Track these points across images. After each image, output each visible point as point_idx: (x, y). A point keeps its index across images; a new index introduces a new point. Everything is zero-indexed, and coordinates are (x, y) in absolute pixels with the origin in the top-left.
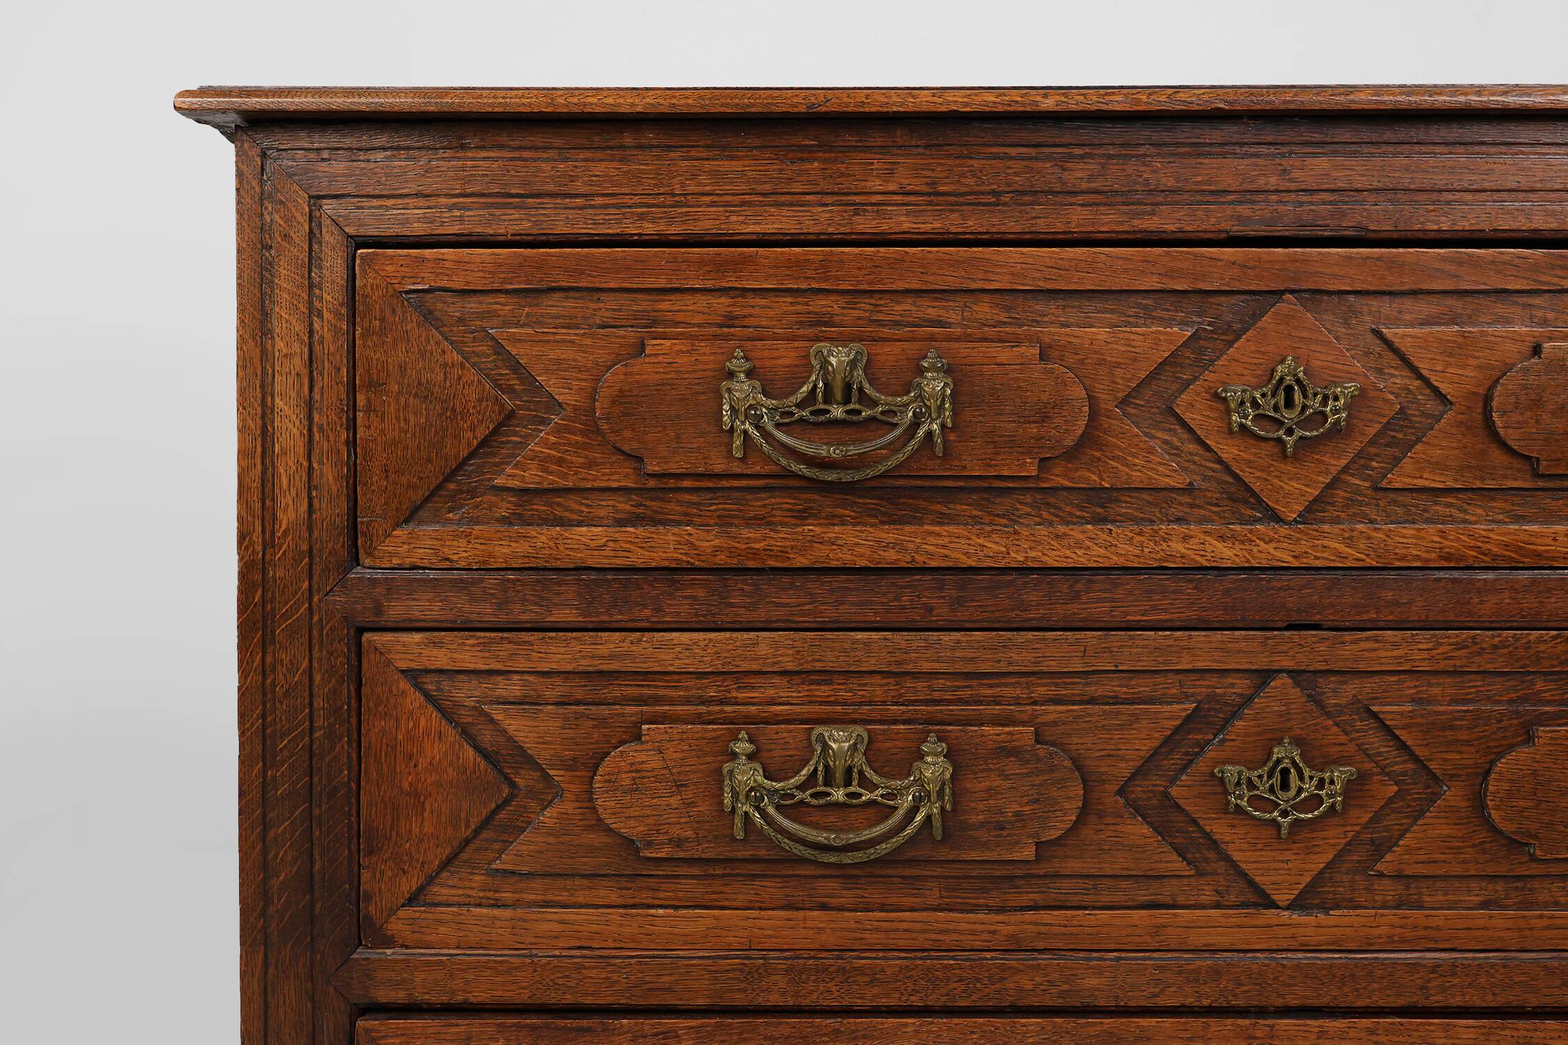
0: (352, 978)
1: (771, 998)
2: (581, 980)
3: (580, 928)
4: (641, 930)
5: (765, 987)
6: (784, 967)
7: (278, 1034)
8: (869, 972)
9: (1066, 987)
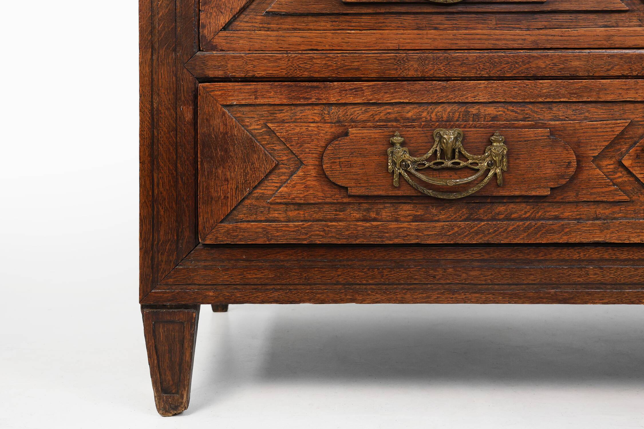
0: (196, 65)
1: (410, 74)
2: (312, 65)
3: (312, 40)
4: (343, 40)
5: (407, 68)
6: (416, 57)
7: (158, 94)
8: (460, 59)
9: (562, 66)
